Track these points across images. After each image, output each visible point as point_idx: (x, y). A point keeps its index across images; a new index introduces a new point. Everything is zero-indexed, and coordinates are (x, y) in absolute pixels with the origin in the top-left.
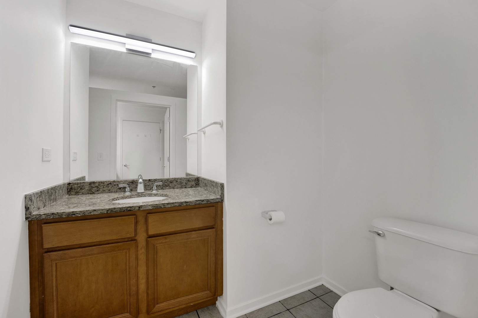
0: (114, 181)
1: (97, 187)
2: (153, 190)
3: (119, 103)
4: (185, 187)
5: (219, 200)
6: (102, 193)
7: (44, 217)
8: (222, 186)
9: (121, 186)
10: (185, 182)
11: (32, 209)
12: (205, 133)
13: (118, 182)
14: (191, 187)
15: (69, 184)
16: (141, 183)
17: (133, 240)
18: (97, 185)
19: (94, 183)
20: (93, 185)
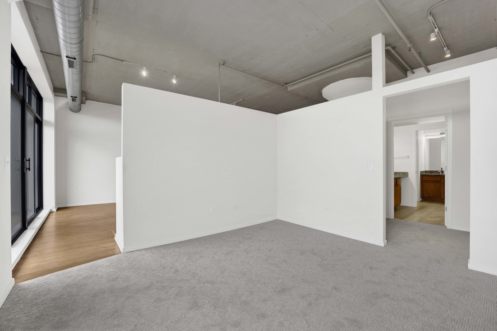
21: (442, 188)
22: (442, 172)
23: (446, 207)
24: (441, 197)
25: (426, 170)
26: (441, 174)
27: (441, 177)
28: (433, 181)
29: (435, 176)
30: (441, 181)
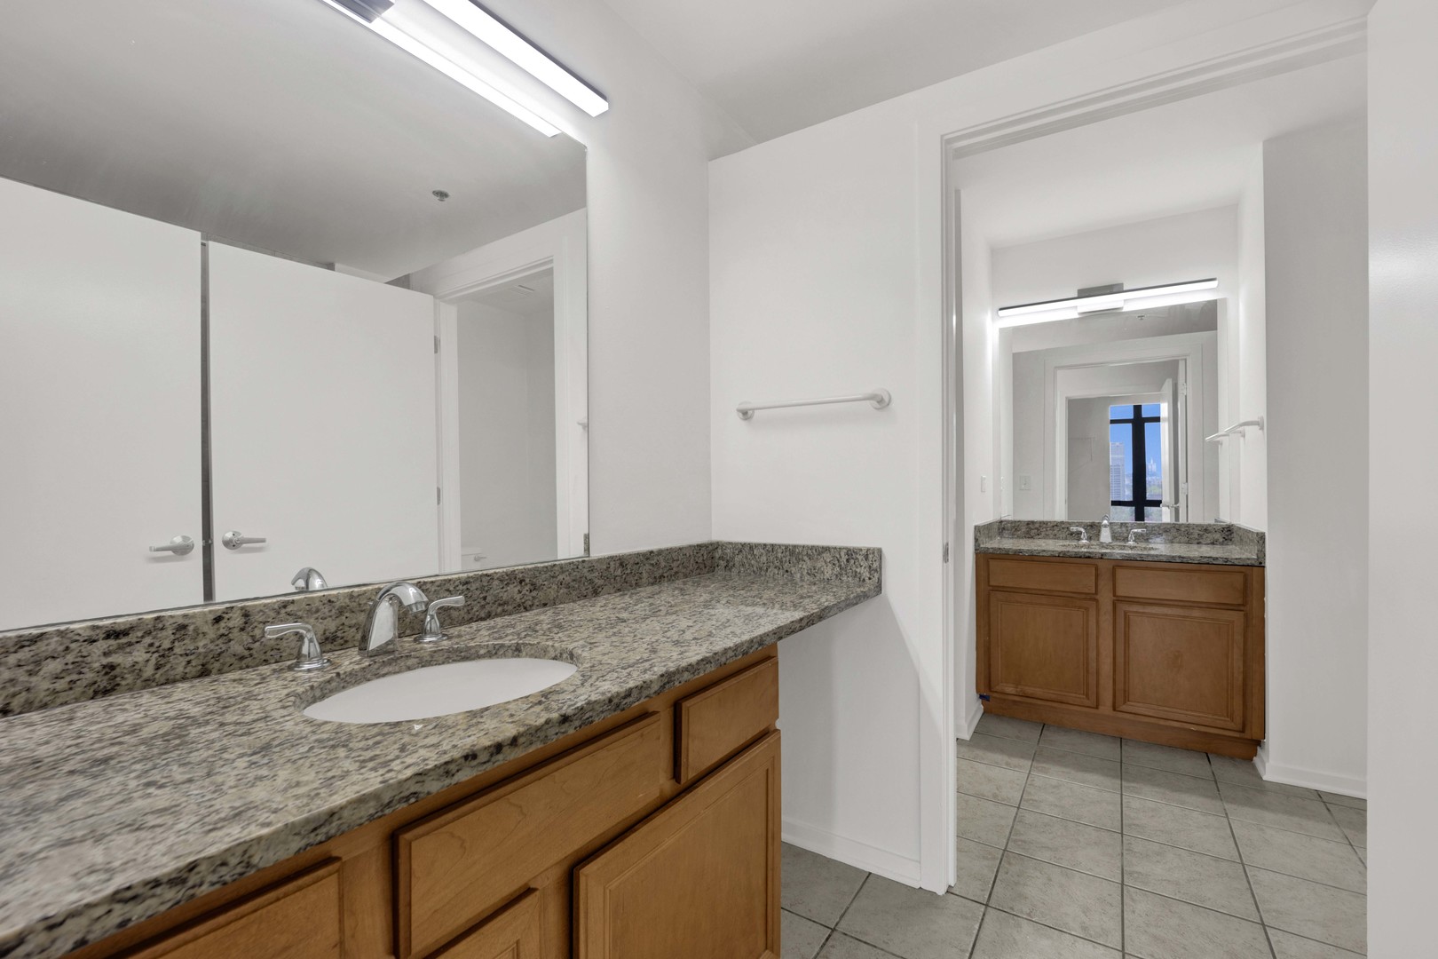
0: (1062, 523)
1: (1038, 529)
2: (1128, 541)
3: (1060, 373)
4: (1196, 541)
5: (1253, 562)
6: (1044, 538)
7: (991, 551)
8: (1261, 538)
9: (1074, 529)
10: (1196, 532)
11: (980, 542)
12: (1244, 436)
13: (1069, 523)
14: (1213, 543)
15: (1001, 522)
16: (1105, 526)
17: (1093, 598)
18: (1037, 525)
19: (1033, 522)
20: (1031, 526)
25: (1003, 518)
26: (1086, 541)
27: (1097, 569)
28: (1049, 594)
29: (1062, 559)
30: (1096, 593)
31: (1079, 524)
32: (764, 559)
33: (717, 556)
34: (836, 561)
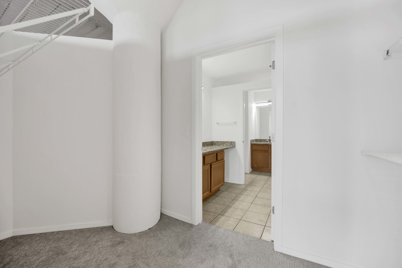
0: (265, 139)
6: (262, 142)
7: (254, 144)
11: (252, 142)
21: (270, 158)
22: (270, 140)
23: (273, 207)
24: (268, 168)
25: (256, 139)
26: (268, 142)
27: (268, 146)
28: (261, 150)
29: (264, 145)
30: (268, 150)
31: (268, 140)
32: (220, 143)
33: (213, 143)
34: (230, 143)
